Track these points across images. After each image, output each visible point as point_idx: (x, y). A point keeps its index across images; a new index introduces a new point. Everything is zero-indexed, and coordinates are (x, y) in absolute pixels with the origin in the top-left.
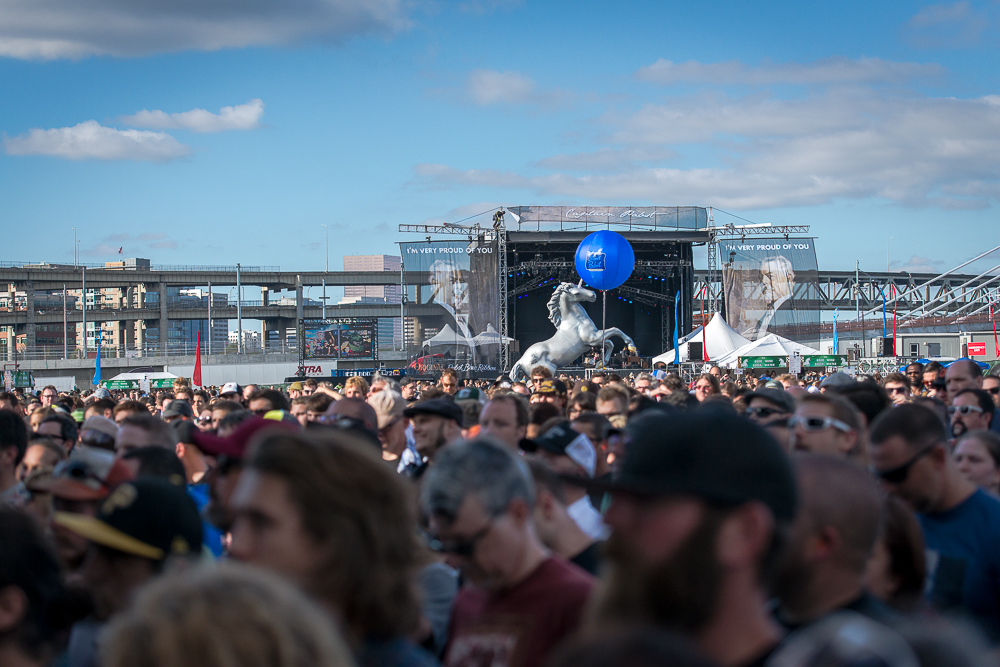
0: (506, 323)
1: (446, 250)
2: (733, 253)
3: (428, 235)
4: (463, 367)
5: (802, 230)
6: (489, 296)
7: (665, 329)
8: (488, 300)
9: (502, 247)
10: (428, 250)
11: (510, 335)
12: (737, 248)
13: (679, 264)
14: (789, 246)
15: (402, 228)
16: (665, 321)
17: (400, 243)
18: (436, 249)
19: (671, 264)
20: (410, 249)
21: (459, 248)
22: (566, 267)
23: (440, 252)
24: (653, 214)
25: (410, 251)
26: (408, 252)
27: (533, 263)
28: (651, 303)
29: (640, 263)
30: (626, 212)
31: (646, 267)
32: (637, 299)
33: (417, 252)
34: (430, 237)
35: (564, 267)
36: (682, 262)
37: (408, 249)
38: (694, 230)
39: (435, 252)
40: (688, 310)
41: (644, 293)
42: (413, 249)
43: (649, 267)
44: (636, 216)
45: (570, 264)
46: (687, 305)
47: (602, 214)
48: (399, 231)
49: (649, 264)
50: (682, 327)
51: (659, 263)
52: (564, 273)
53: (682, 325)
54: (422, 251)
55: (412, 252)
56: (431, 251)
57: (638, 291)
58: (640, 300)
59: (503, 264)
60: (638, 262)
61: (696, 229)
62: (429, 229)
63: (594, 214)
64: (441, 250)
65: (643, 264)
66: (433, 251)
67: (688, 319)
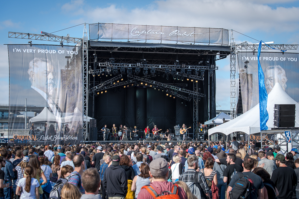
0: (87, 106)
1: (43, 51)
2: (247, 62)
3: (30, 41)
4: (52, 138)
5: (293, 48)
6: (74, 85)
7: (195, 116)
8: (74, 87)
9: (85, 51)
11: (89, 115)
12: (249, 58)
13: (210, 68)
14: (284, 59)
15: (10, 35)
16: (195, 111)
17: (8, 45)
18: (35, 50)
19: (205, 68)
20: (15, 49)
21: (53, 50)
22: (132, 68)
23: (38, 52)
24: (192, 34)
25: (15, 50)
26: (14, 51)
27: (108, 64)
28: (187, 99)
29: (184, 66)
30: (173, 32)
31: (187, 69)
32: (178, 95)
33: (20, 52)
34: (31, 42)
35: (130, 68)
36: (212, 66)
37: (14, 49)
38: (221, 45)
39: (34, 52)
40: (213, 102)
41: (183, 90)
42: (17, 50)
43: (189, 69)
44: (180, 35)
45: (134, 65)
46: (212, 99)
47: (156, 33)
48: (9, 37)
49: (189, 68)
50: (209, 114)
51: (197, 67)
52: (130, 72)
53: (209, 112)
54: (25, 51)
55: (17, 51)
56: (31, 51)
57: (180, 90)
58: (180, 96)
59: (86, 64)
60: (182, 65)
61: (222, 44)
62: (31, 36)
63: (151, 33)
64: (39, 51)
65: (186, 67)
66: (33, 51)
67: (213, 108)
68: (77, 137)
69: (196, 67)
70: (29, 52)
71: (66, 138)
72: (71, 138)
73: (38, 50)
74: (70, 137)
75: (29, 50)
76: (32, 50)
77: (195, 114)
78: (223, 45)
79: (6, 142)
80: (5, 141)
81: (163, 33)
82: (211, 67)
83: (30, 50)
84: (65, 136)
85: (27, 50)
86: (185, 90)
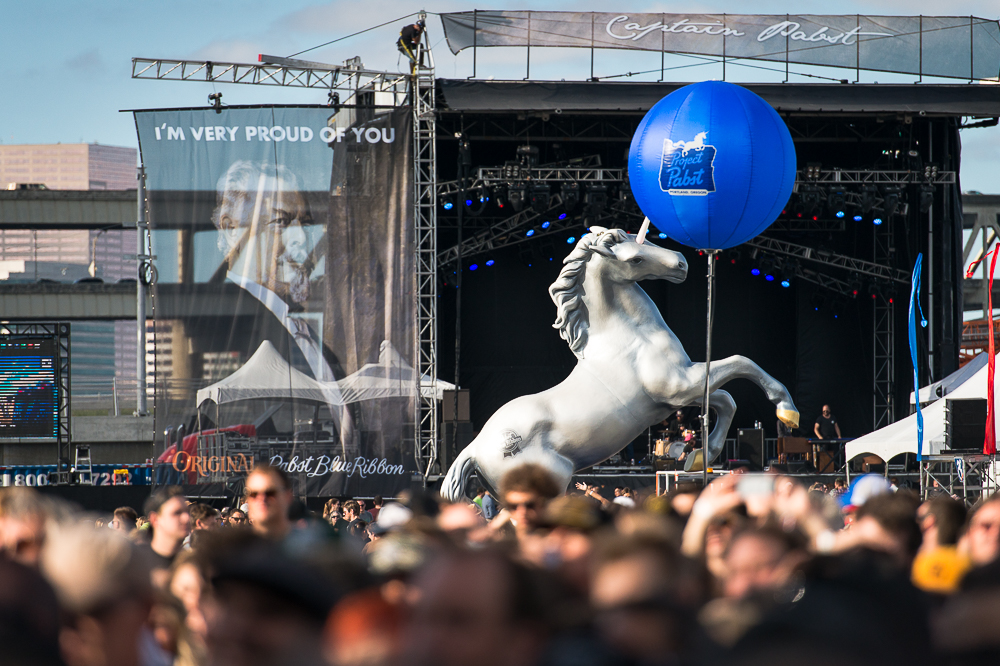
0: (433, 340)
1: (266, 134)
4: (312, 465)
9: (423, 125)
10: (214, 133)
11: (443, 375)
13: (922, 177)
15: (141, 68)
16: (883, 337)
17: (135, 111)
18: (235, 129)
19: (900, 177)
20: (164, 127)
21: (303, 129)
22: (605, 183)
23: (249, 139)
24: (849, 34)
25: (164, 133)
26: (159, 137)
27: (512, 171)
28: (844, 288)
29: (813, 172)
30: (775, 27)
31: (829, 184)
32: (805, 274)
33: (183, 138)
34: (220, 95)
35: (598, 183)
36: (931, 172)
37: (157, 129)
38: (966, 82)
39: (233, 139)
40: (948, 309)
41: (823, 257)
42: (171, 129)
43: (837, 184)
44: (803, 37)
45: (615, 174)
46: (944, 293)
47: (707, 29)
48: (133, 77)
49: (838, 178)
50: (931, 357)
51: (867, 174)
52: (599, 199)
53: (931, 349)
54: (197, 136)
55: (170, 138)
56: (222, 134)
57: (808, 254)
58: (812, 277)
59: (428, 172)
60: (807, 171)
61: (972, 79)
62: (216, 71)
63: (685, 29)
64: (251, 132)
65: (822, 176)
66: (227, 135)
67: (948, 334)
68: (401, 466)
69: (863, 176)
70: (213, 139)
71: (363, 468)
72: (381, 468)
73: (248, 129)
74: (377, 465)
75: (214, 131)
76: (224, 132)
77: (880, 351)
78: (975, 82)
79: (101, 480)
80: (94, 478)
81: (735, 32)
82: (927, 174)
83: (217, 128)
84: (362, 461)
85: (208, 129)
86: (827, 255)
